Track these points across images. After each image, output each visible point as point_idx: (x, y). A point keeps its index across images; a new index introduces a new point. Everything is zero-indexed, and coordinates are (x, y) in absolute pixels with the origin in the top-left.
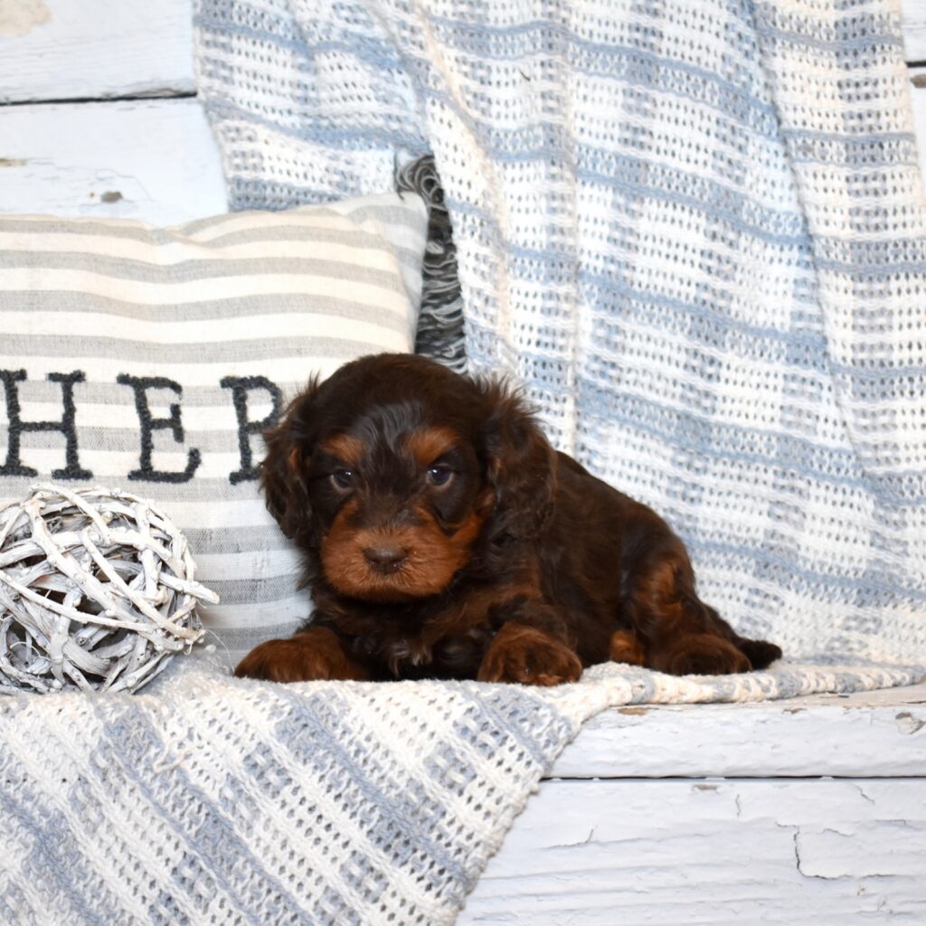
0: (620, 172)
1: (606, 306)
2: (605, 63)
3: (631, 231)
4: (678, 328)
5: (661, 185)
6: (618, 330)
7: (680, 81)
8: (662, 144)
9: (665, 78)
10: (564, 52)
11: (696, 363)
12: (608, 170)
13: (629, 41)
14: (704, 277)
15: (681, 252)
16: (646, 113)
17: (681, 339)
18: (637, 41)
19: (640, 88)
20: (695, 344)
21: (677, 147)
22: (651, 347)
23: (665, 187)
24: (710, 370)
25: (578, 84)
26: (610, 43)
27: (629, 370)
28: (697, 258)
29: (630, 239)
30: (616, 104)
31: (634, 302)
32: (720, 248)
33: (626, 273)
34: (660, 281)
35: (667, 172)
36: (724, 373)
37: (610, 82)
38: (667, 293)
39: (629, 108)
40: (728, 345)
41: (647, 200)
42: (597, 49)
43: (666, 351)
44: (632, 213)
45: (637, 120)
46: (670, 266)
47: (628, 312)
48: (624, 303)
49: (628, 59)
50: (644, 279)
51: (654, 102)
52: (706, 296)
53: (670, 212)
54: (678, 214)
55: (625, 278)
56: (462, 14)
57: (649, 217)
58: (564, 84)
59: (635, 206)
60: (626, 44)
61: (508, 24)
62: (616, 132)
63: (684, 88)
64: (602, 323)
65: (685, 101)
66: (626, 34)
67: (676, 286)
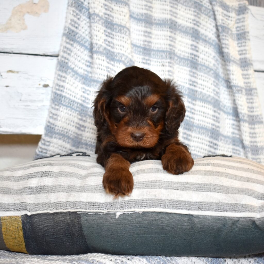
0: (189, 93)
1: (186, 129)
2: (184, 63)
3: (193, 109)
4: (207, 135)
5: (201, 97)
6: (190, 135)
7: (204, 70)
8: (200, 86)
9: (200, 69)
10: (174, 59)
11: (212, 145)
12: (186, 92)
13: (190, 58)
14: (213, 122)
15: (207, 115)
16: (195, 77)
17: (208, 139)
18: (192, 58)
19: (194, 70)
20: (211, 140)
21: (204, 87)
22: (199, 140)
23: (202, 98)
24: (215, 147)
25: (177, 68)
26: (185, 57)
27: (193, 146)
28: (211, 117)
29: (193, 111)
30: (187, 74)
31: (194, 128)
32: (216, 114)
33: (192, 120)
34: (202, 123)
35: (202, 94)
36: (219, 148)
37: (185, 68)
38: (203, 126)
39: (191, 76)
40: (219, 140)
41: (197, 101)
42: (182, 59)
43: (204, 142)
44: (194, 104)
45: (193, 79)
46: (204, 119)
47: (193, 131)
48: (192, 128)
49: (190, 62)
50: (197, 122)
51: (197, 75)
52: (214, 127)
53: (204, 104)
54: (206, 105)
55: (192, 122)
56: (145, 45)
57: (198, 106)
58: (173, 68)
59: (194, 102)
60: (189, 58)
61: (157, 49)
62: (188, 82)
63: (205, 72)
64: (185, 133)
65: (206, 75)
66: (189, 55)
67: (206, 124)
